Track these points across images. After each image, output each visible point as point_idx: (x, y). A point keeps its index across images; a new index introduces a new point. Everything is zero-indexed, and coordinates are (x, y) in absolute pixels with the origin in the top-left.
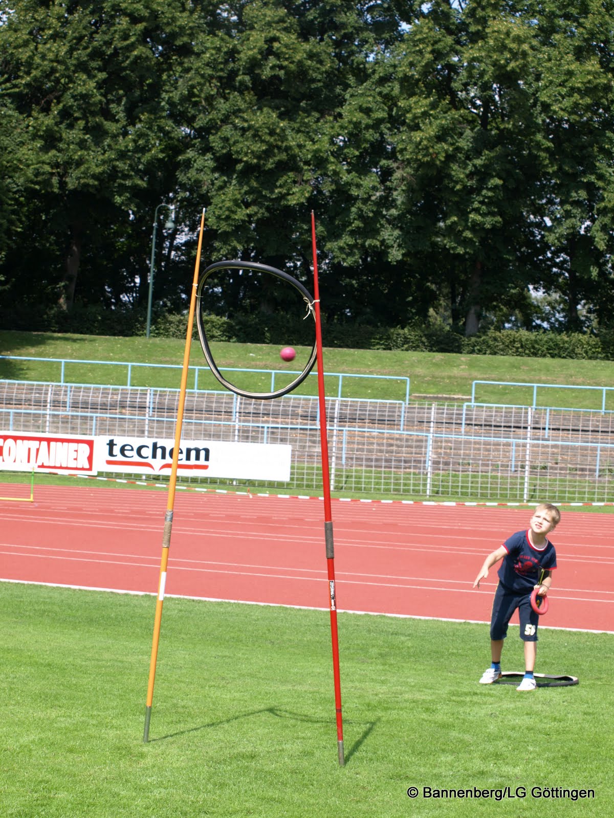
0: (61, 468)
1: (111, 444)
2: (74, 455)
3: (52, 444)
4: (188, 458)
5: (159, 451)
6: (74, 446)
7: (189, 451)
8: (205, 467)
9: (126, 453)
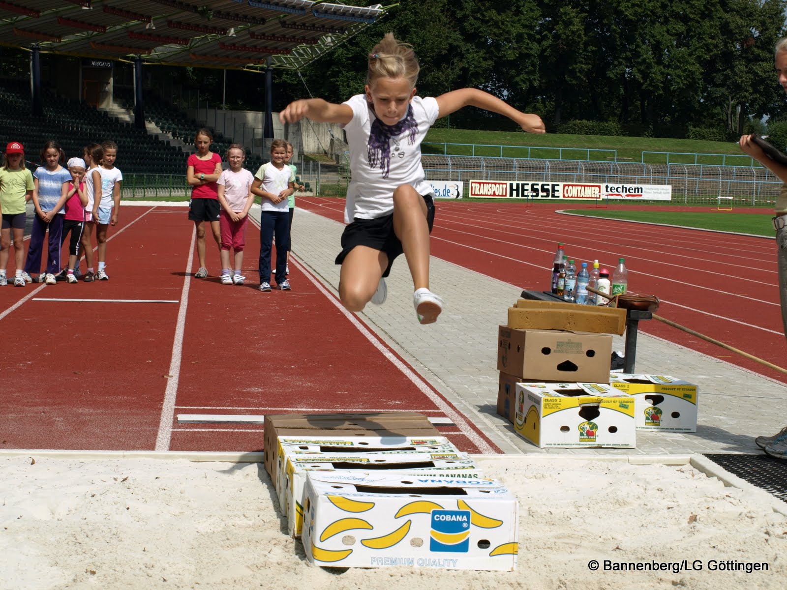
0: (589, 198)
1: (607, 187)
2: (593, 192)
3: (586, 187)
4: (635, 192)
5: (624, 189)
6: (593, 188)
7: (635, 189)
8: (641, 195)
9: (613, 190)
